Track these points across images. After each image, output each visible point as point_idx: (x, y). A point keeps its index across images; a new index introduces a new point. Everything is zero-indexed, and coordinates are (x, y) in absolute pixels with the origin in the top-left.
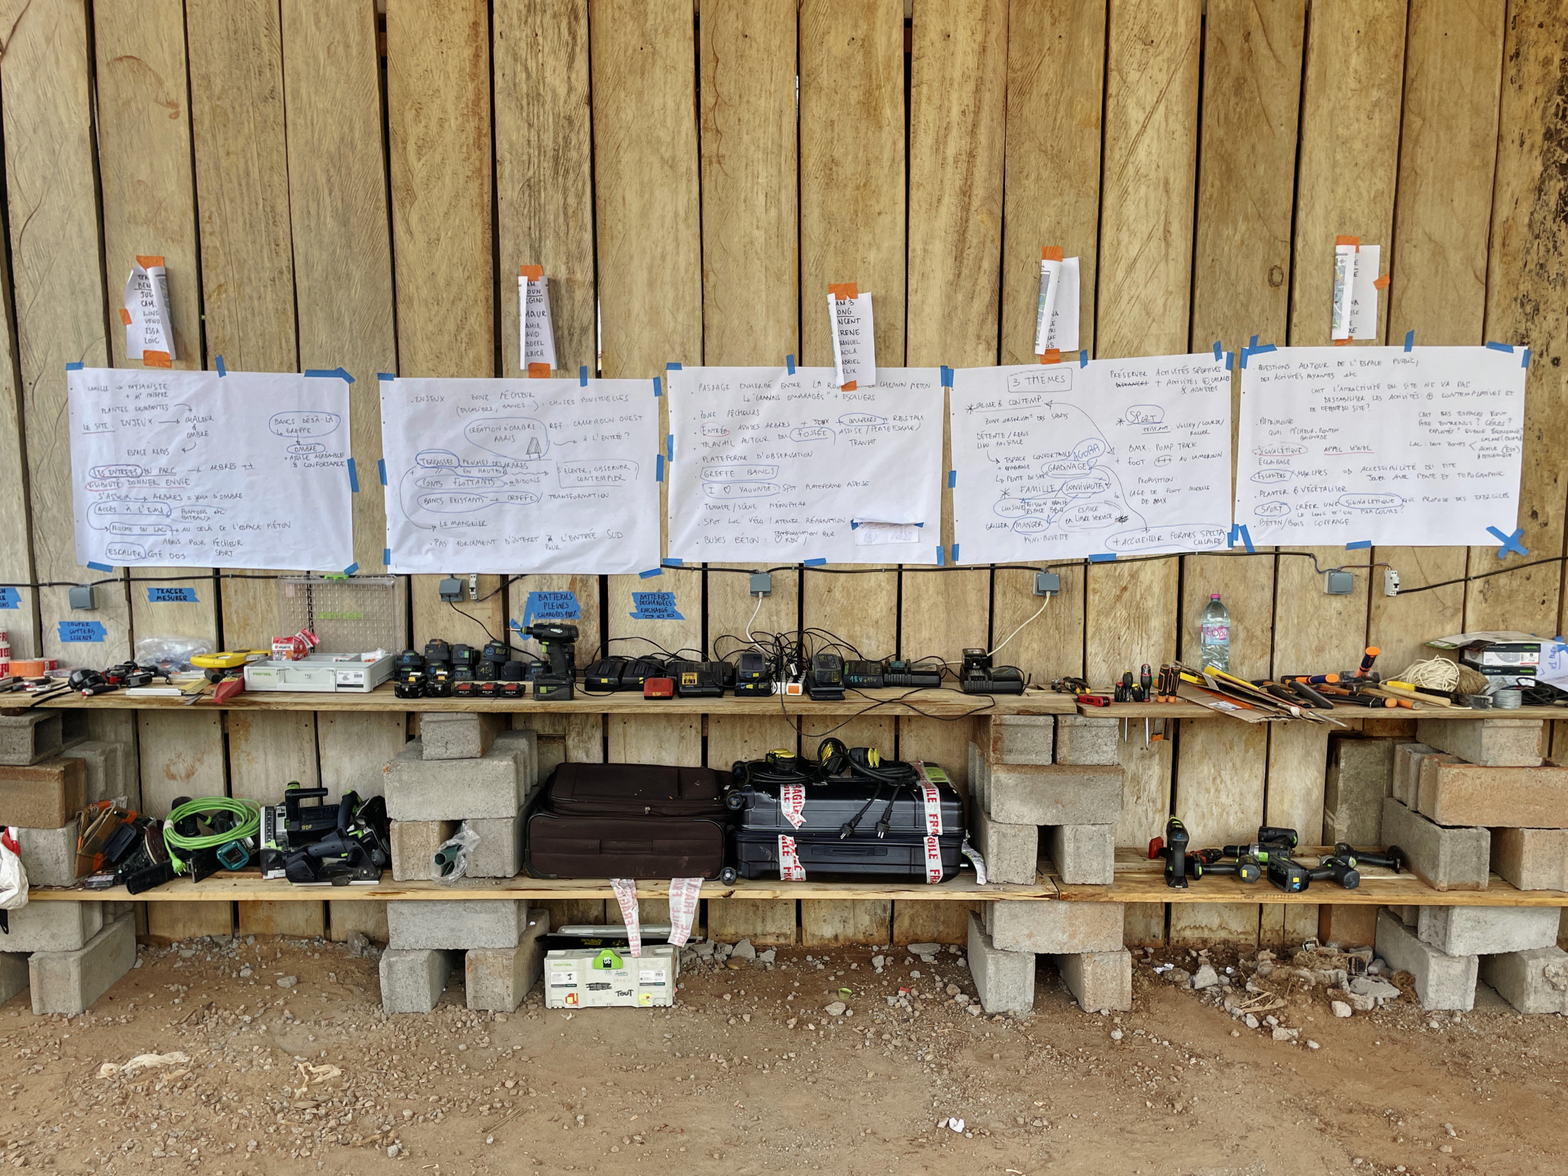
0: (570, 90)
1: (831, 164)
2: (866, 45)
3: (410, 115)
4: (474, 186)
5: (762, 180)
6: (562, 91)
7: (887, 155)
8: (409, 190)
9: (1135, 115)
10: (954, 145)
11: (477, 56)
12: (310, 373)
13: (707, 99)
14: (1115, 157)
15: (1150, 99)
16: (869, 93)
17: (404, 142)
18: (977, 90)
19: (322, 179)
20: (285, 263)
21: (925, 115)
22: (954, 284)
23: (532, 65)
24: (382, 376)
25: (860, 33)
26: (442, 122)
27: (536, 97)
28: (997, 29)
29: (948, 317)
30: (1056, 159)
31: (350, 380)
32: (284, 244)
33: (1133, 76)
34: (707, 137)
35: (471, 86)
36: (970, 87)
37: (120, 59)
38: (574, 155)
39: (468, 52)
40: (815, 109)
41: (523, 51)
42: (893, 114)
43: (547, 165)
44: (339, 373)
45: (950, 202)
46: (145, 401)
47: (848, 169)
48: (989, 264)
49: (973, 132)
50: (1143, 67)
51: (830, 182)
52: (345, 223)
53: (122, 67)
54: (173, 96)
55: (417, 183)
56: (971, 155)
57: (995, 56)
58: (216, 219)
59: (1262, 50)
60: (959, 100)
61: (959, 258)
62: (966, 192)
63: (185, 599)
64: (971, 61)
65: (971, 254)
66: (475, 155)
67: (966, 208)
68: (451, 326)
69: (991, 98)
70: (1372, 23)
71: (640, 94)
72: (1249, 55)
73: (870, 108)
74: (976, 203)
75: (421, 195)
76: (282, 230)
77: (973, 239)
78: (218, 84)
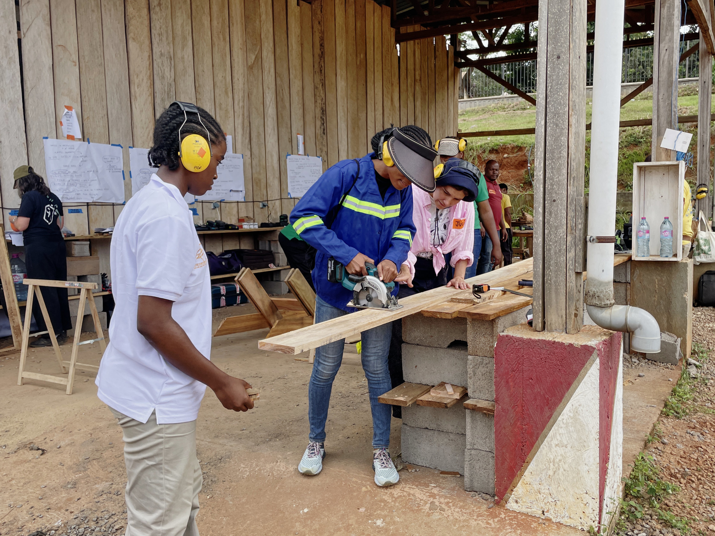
0: (171, 77)
1: (221, 104)
2: (225, 78)
3: (135, 77)
4: (150, 98)
5: (208, 106)
6: (169, 77)
7: (230, 105)
8: (136, 97)
9: (268, 103)
10: (241, 104)
11: (150, 64)
12: (112, 145)
13: (197, 85)
14: (266, 111)
15: (270, 100)
16: (226, 89)
17: (134, 83)
18: (244, 93)
19: (115, 90)
20: (105, 112)
21: (236, 97)
22: (243, 135)
23: (162, 68)
24: (130, 147)
25: (224, 75)
26: (143, 80)
27: (163, 77)
28: (246, 80)
29: (242, 143)
30: (257, 109)
31: (122, 148)
32: (105, 108)
33: (267, 95)
34: (198, 94)
35: (149, 72)
36: (242, 91)
37: (60, 46)
38: (171, 93)
39: (148, 63)
40: (217, 91)
41: (160, 65)
42: (230, 95)
43: (166, 95)
44: (119, 145)
45: (241, 116)
46: (68, 150)
47: (223, 106)
48: (248, 132)
49: (244, 101)
50: (268, 93)
51: (220, 109)
52: (121, 103)
53: (60, 48)
54: (74, 60)
55: (137, 95)
56: (244, 107)
57: (246, 86)
58: (87, 98)
59: (284, 94)
60: (241, 94)
61: (243, 129)
62: (243, 115)
63: (79, 212)
64: (242, 86)
65: (245, 129)
66: (150, 90)
67: (244, 118)
68: (146, 135)
69: (246, 95)
70: (298, 91)
71: (184, 82)
72: (283, 94)
73: (226, 93)
74: (245, 118)
75: (138, 98)
76: (104, 103)
77: (245, 126)
78: (87, 59)
